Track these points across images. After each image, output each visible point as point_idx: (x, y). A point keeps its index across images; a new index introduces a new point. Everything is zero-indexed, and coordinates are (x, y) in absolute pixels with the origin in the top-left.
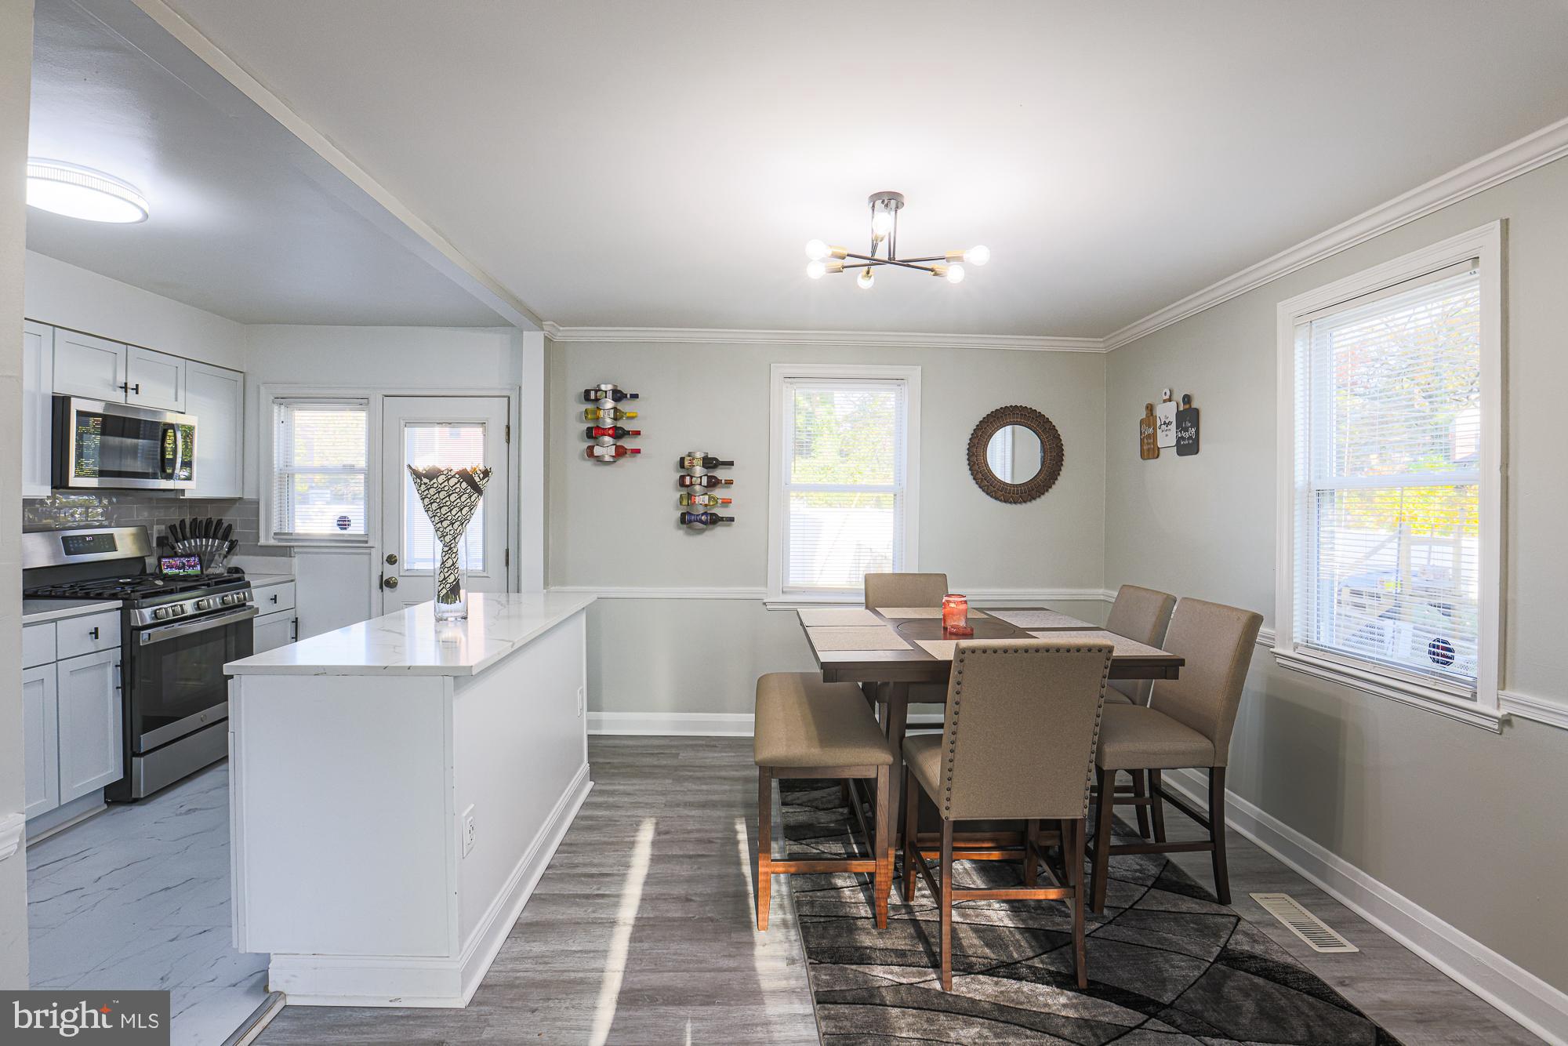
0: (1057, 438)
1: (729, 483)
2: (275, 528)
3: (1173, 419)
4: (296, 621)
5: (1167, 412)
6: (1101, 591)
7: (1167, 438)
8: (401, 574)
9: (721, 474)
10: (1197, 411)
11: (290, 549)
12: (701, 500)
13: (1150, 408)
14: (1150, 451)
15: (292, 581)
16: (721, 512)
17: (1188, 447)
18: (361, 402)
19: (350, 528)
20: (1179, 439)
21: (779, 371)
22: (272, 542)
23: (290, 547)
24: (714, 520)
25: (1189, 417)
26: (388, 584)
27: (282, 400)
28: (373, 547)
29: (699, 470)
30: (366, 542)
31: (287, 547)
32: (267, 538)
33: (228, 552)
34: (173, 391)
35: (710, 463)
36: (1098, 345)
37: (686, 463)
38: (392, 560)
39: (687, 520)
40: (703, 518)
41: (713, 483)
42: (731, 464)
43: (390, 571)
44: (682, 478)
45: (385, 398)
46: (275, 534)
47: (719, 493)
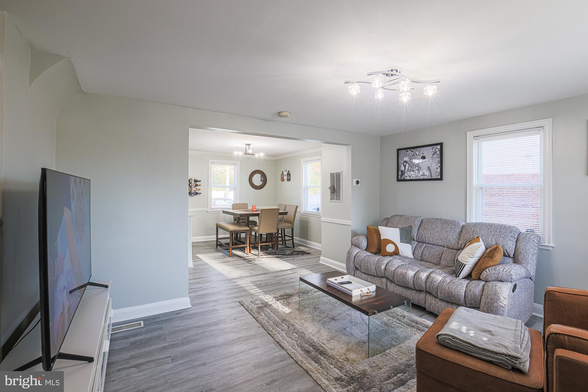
0: (266, 177)
1: (200, 185)
3: (287, 175)
5: (285, 173)
6: (274, 207)
7: (285, 178)
9: (198, 183)
10: (290, 174)
12: (194, 189)
13: (283, 172)
14: (283, 180)
16: (198, 192)
17: (289, 180)
20: (287, 178)
21: (210, 161)
24: (197, 194)
25: (289, 175)
29: (193, 183)
35: (196, 181)
36: (274, 159)
37: (191, 181)
39: (190, 193)
40: (194, 193)
41: (197, 185)
42: (200, 181)
44: (189, 184)
47: (197, 187)
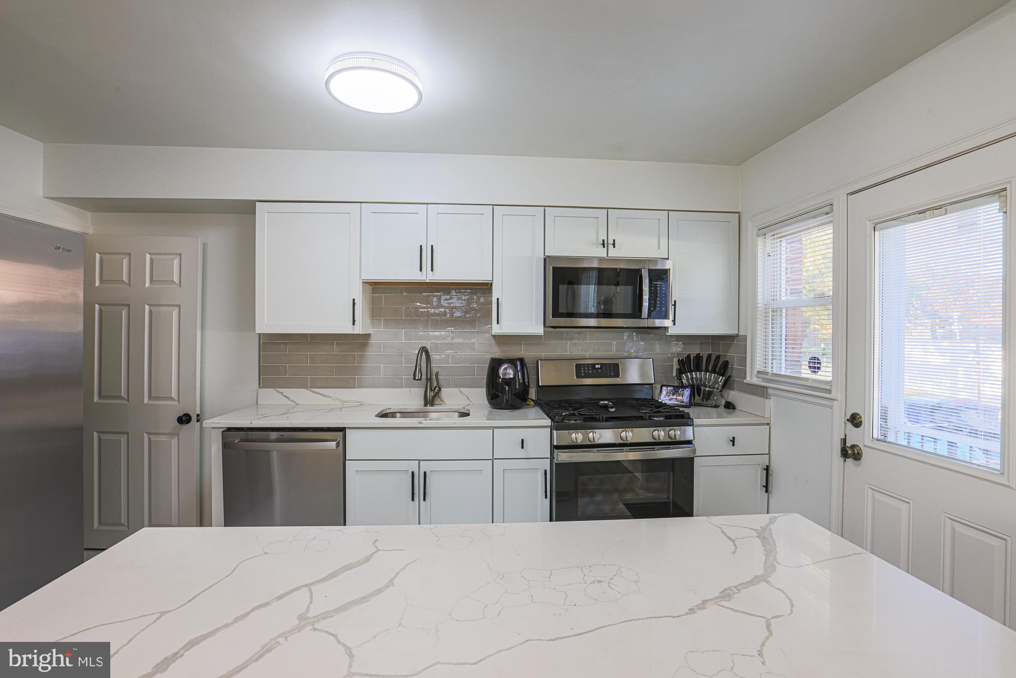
2: (759, 366)
4: (767, 469)
8: (866, 444)
11: (767, 391)
15: (768, 424)
18: (827, 209)
19: (820, 373)
22: (755, 380)
23: (767, 388)
26: (850, 453)
27: (763, 231)
28: (835, 400)
30: (829, 391)
31: (764, 387)
32: (751, 377)
33: (723, 387)
34: (656, 241)
38: (855, 420)
43: (855, 437)
45: (850, 197)
46: (758, 372)
